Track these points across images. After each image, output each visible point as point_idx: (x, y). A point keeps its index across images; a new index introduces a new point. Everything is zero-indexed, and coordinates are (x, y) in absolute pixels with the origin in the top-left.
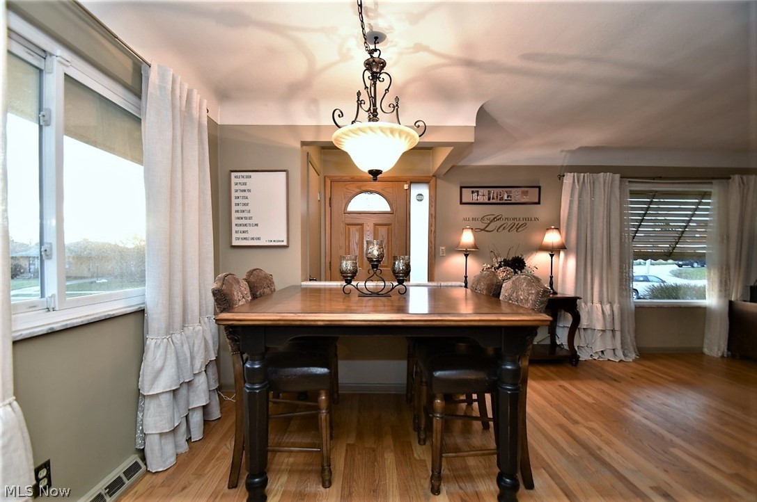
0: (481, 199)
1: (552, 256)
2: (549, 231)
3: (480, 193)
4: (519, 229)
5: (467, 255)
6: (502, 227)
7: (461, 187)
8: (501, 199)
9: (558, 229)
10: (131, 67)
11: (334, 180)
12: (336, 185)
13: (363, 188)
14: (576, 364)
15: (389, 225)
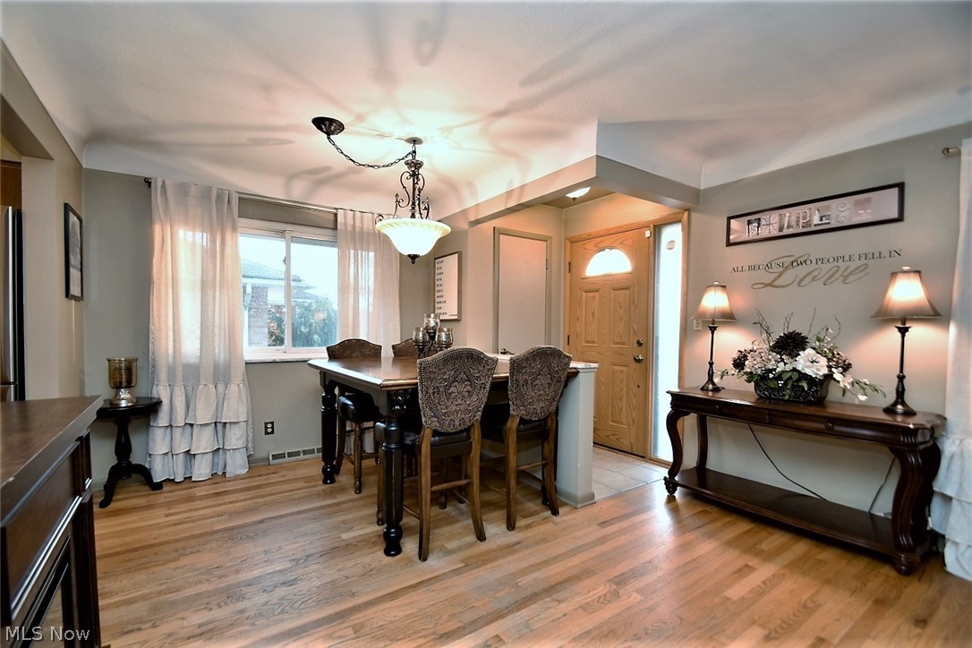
0: (764, 233)
1: (903, 331)
2: (899, 275)
3: (763, 222)
4: (849, 280)
5: (713, 329)
6: (809, 278)
7: (729, 219)
8: (808, 224)
9: (919, 272)
10: (332, 217)
11: (573, 241)
12: (576, 247)
13: (601, 245)
14: (909, 571)
15: (628, 289)
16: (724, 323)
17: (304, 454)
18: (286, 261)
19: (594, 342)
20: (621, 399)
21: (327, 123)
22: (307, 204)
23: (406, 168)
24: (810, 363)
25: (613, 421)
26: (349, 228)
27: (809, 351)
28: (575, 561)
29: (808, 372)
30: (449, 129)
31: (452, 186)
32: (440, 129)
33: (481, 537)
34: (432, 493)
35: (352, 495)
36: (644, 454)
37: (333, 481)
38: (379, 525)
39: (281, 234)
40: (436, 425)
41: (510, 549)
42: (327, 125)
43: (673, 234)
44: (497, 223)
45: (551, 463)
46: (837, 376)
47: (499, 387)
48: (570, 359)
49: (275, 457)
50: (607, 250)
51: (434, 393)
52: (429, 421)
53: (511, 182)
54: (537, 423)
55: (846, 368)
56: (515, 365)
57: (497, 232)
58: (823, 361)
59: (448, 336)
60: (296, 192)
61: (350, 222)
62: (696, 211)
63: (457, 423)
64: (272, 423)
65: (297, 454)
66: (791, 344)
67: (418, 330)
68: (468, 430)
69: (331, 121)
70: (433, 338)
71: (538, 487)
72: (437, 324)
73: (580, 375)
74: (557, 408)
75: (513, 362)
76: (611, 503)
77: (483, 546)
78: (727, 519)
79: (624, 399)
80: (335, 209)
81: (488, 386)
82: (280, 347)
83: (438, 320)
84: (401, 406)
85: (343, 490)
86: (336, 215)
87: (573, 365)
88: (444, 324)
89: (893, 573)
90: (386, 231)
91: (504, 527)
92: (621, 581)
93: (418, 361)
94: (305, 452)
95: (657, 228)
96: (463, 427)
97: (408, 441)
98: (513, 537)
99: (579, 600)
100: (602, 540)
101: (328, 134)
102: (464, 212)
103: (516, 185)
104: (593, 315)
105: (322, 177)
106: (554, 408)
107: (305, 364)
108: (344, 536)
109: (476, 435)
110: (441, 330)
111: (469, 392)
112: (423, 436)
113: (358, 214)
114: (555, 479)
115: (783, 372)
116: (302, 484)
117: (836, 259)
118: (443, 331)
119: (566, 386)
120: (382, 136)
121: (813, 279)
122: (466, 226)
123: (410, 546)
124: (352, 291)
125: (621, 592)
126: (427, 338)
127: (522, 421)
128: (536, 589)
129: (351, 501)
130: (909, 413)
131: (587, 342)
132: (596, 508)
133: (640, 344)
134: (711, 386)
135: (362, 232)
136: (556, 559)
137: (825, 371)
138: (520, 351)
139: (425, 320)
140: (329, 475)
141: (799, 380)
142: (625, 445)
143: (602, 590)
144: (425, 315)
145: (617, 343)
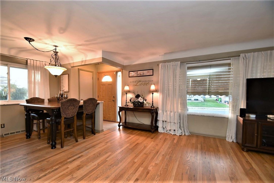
0: (135, 75)
1: (153, 94)
2: (152, 85)
4: (147, 85)
5: (126, 94)
6: (141, 84)
7: (129, 72)
8: (141, 75)
9: (154, 84)
10: (25, 61)
11: (99, 73)
12: (99, 75)
13: (105, 75)
14: (153, 132)
15: (111, 85)
16: (128, 93)
17: (16, 133)
18: (8, 73)
19: (104, 97)
20: (110, 110)
21: (29, 39)
22: (17, 57)
23: (53, 53)
24: (140, 100)
25: (109, 115)
26: (32, 65)
27: (140, 97)
28: (99, 141)
29: (140, 101)
30: (66, 46)
31: (66, 57)
32: (64, 45)
33: (77, 141)
34: (64, 132)
35: (37, 140)
36: (115, 121)
37: (30, 138)
38: (48, 144)
39: (6, 65)
40: (65, 116)
41: (84, 142)
42: (29, 40)
43: (120, 74)
44: (79, 67)
45: (93, 124)
46: (144, 102)
47: (81, 107)
48: (97, 100)
49: (5, 135)
50: (107, 76)
51: (65, 109)
52: (63, 116)
53: (82, 59)
54: (90, 115)
55: (146, 100)
56: (85, 102)
57: (79, 70)
58: (142, 99)
59: (67, 96)
60: (13, 53)
61: (32, 63)
62: (123, 69)
63: (71, 115)
64: (4, 124)
65: (14, 133)
66: (138, 96)
67: (57, 94)
68: (73, 117)
69: (31, 39)
70: (62, 96)
71: (91, 130)
72: (63, 93)
73: (100, 104)
74: (95, 111)
75: (84, 101)
76: (107, 131)
77: (77, 143)
78: (128, 130)
79: (111, 110)
80: (27, 59)
81: (78, 107)
82: (6, 100)
83: (63, 92)
84: (56, 112)
85: (34, 139)
86: (27, 61)
87: (98, 102)
88: (65, 93)
89: (151, 133)
90: (47, 69)
91: (83, 139)
92: (107, 142)
93: (60, 101)
94: (17, 132)
95: (117, 72)
96: (72, 116)
97: (57, 121)
98: (85, 140)
99: (99, 147)
100: (104, 137)
101: (29, 42)
102: (70, 64)
103: (84, 59)
104: (104, 91)
105: (23, 50)
106: (94, 111)
107: (19, 105)
108: (38, 148)
109: (75, 118)
110: (65, 94)
111: (73, 108)
112: (62, 119)
113: (35, 61)
114: (95, 127)
115: (137, 101)
116: (19, 140)
117: (145, 81)
118: (65, 95)
119: (96, 106)
120: (46, 44)
121: (142, 85)
122: (70, 68)
123: (58, 146)
124: (33, 83)
125: (107, 144)
126: (60, 96)
127: (87, 114)
128: (90, 147)
129: (37, 141)
130: (154, 107)
131: (103, 97)
132: (104, 132)
133: (114, 97)
134: (126, 105)
135: (36, 66)
136: (94, 142)
137: (143, 101)
138: (85, 99)
139: (60, 92)
140: (28, 136)
141: (139, 103)
142: (111, 120)
143: (103, 144)
144: (60, 91)
145: (109, 97)
